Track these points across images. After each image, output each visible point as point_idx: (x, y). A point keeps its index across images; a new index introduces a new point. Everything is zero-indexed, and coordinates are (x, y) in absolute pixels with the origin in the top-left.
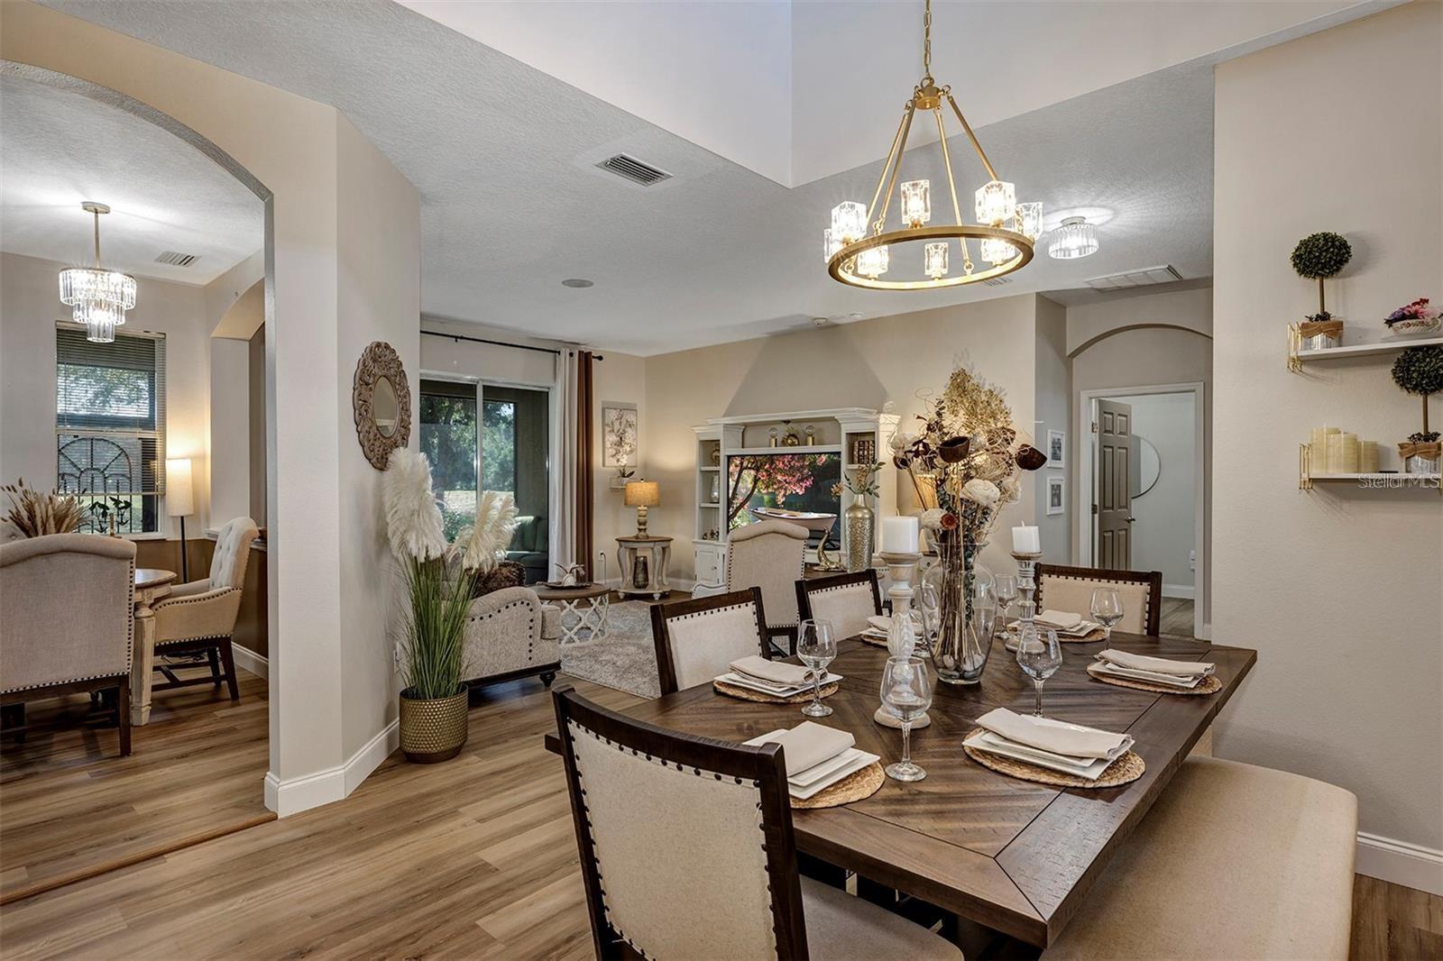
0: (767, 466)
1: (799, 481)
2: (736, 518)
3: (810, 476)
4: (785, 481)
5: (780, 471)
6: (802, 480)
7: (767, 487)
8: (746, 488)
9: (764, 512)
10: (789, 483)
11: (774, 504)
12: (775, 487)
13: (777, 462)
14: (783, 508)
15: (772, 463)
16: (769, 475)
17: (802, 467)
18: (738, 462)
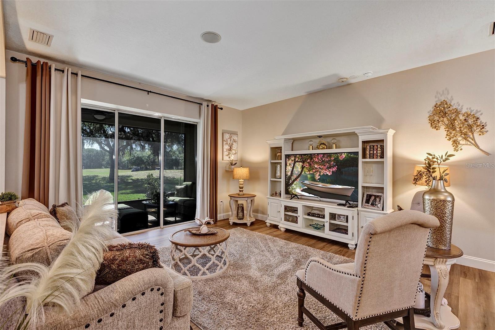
0: (309, 160)
1: (328, 168)
2: (293, 185)
3: (335, 166)
4: (320, 168)
5: (317, 163)
6: (330, 168)
7: (309, 171)
8: (298, 171)
9: (308, 183)
10: (322, 169)
11: (313, 179)
12: (314, 171)
13: (315, 159)
14: (319, 182)
15: (312, 159)
16: (310, 165)
17: (330, 161)
18: (293, 159)
